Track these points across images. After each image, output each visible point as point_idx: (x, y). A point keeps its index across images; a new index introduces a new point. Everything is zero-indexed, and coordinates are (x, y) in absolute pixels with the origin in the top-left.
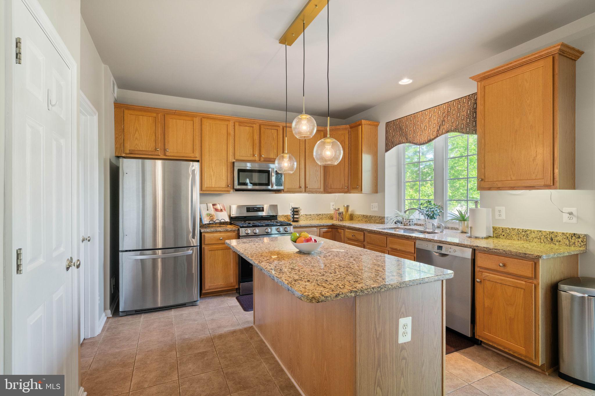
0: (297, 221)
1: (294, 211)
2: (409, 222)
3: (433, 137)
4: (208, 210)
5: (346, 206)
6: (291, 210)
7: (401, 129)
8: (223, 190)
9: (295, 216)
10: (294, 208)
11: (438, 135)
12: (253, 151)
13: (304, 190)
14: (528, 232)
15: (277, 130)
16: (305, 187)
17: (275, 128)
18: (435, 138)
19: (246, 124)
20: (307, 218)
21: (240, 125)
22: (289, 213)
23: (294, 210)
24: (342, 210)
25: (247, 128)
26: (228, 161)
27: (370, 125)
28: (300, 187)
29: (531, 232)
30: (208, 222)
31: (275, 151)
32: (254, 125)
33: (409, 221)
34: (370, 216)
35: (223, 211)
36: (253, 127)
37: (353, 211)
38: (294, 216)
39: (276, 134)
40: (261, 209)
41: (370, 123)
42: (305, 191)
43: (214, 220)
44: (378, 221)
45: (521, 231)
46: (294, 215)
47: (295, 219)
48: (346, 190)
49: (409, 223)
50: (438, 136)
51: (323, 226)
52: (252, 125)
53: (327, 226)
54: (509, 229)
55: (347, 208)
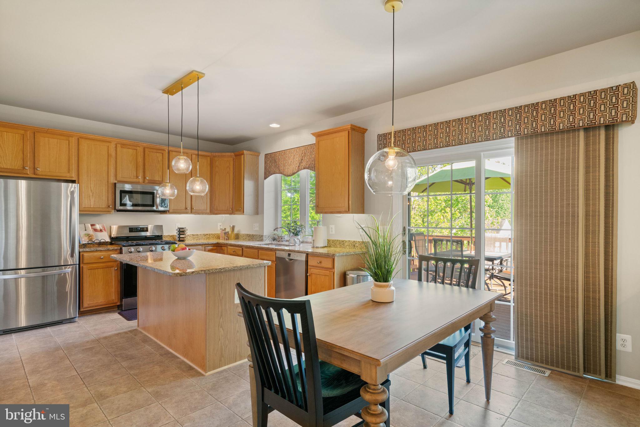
0: (183, 241)
1: (179, 231)
2: (282, 239)
3: (296, 171)
4: (86, 230)
5: (232, 226)
6: (177, 230)
7: (275, 162)
8: (102, 210)
9: (181, 236)
10: (180, 229)
11: (299, 170)
12: (137, 173)
13: (190, 211)
14: (344, 242)
15: (163, 154)
16: (192, 208)
17: (160, 151)
18: (297, 172)
19: (129, 147)
20: (194, 238)
21: (121, 147)
22: (175, 233)
23: (179, 230)
24: (228, 230)
25: (130, 151)
26: (109, 182)
27: (251, 155)
28: (186, 209)
29: (346, 241)
30: (86, 242)
31: (160, 173)
32: (138, 148)
33: (281, 238)
34: (252, 234)
35: (102, 231)
36: (137, 150)
37: (239, 231)
38: (179, 236)
39: (161, 157)
40: (145, 229)
41: (251, 153)
42: (191, 212)
43: (93, 240)
44: (258, 239)
45: (341, 241)
46: (179, 234)
47: (181, 239)
48: (231, 212)
49: (281, 240)
51: (208, 244)
52: (135, 148)
53: (212, 244)
54: (336, 240)
55: (233, 228)
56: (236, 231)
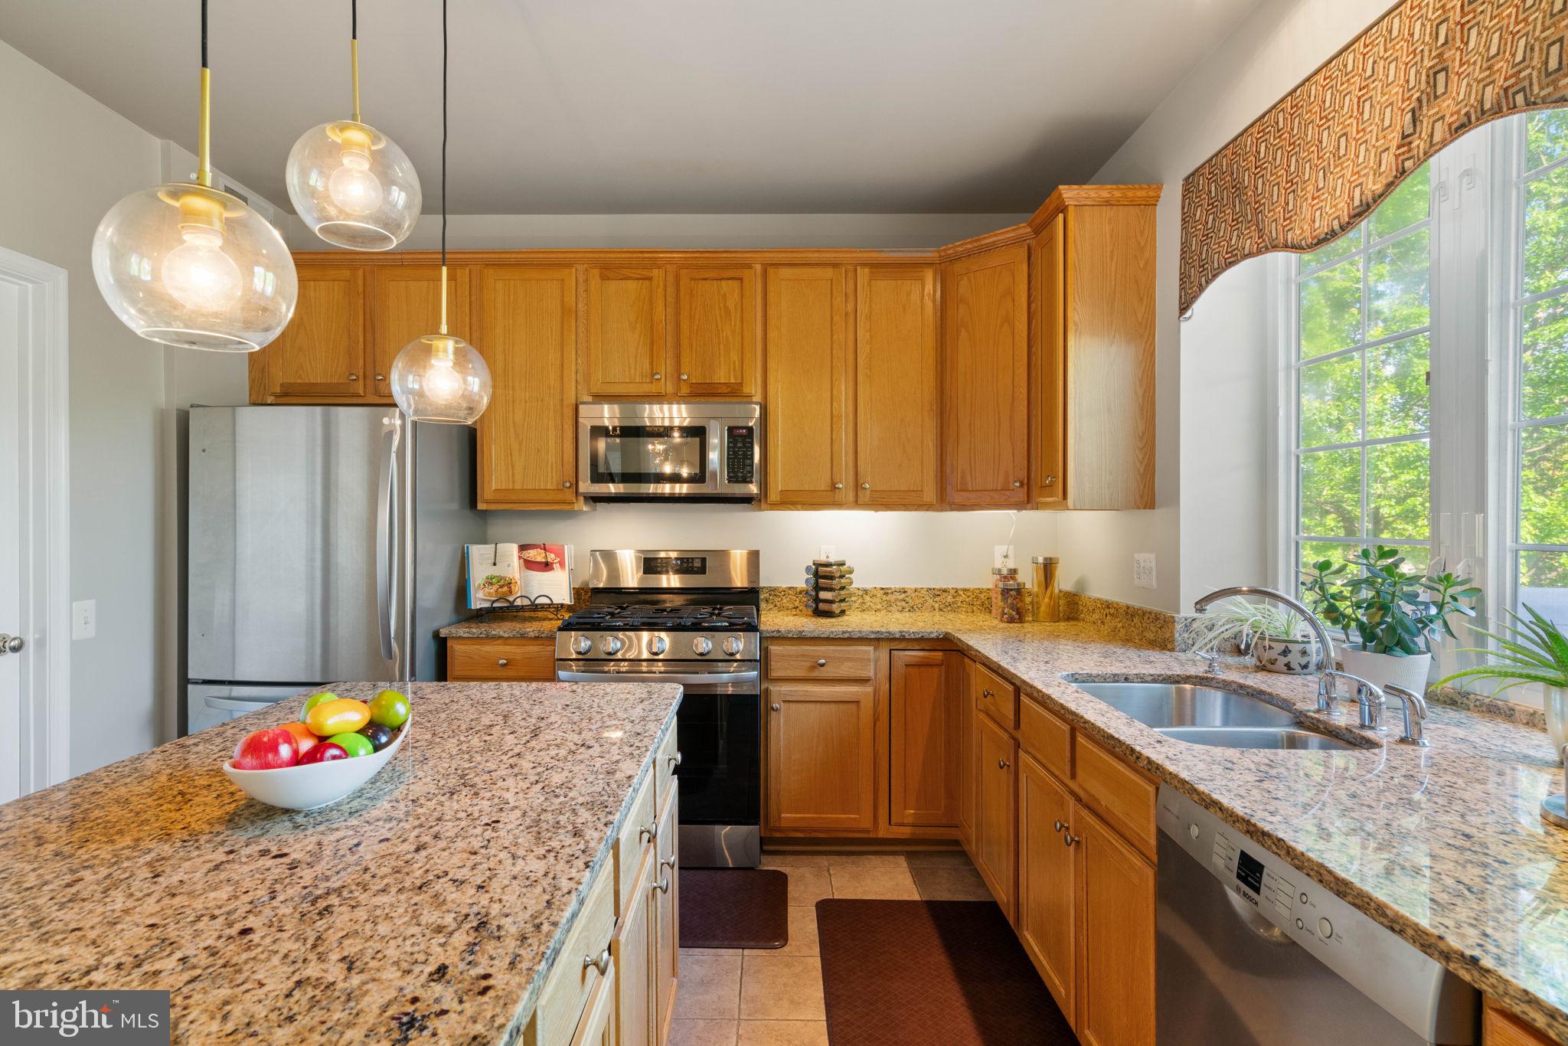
0: (829, 614)
1: (816, 574)
2: (1285, 652)
3: (1378, 187)
4: (495, 564)
5: (1041, 560)
6: (808, 569)
7: (1238, 188)
8: (550, 497)
9: (823, 595)
10: (818, 565)
11: (1408, 164)
12: (651, 363)
13: (851, 497)
15: (741, 279)
16: (857, 486)
17: (731, 273)
18: (1390, 186)
19: (625, 272)
20: (889, 604)
21: (604, 278)
22: (800, 580)
23: (817, 569)
25: (632, 285)
26: (565, 403)
27: (1108, 203)
28: (834, 487)
30: (487, 605)
31: (735, 356)
32: (656, 272)
33: (1281, 647)
34: (1128, 607)
35: (553, 569)
36: (650, 279)
37: (1081, 583)
38: (817, 595)
39: (736, 295)
40: (698, 564)
41: (1105, 194)
42: (856, 501)
43: (511, 599)
44: (1150, 636)
46: (818, 588)
47: (822, 606)
48: (1021, 494)
49: (1282, 660)
50: (1404, 172)
51: (902, 639)
52: (646, 273)
53: (922, 639)
55: (1048, 568)
56: (1064, 582)
